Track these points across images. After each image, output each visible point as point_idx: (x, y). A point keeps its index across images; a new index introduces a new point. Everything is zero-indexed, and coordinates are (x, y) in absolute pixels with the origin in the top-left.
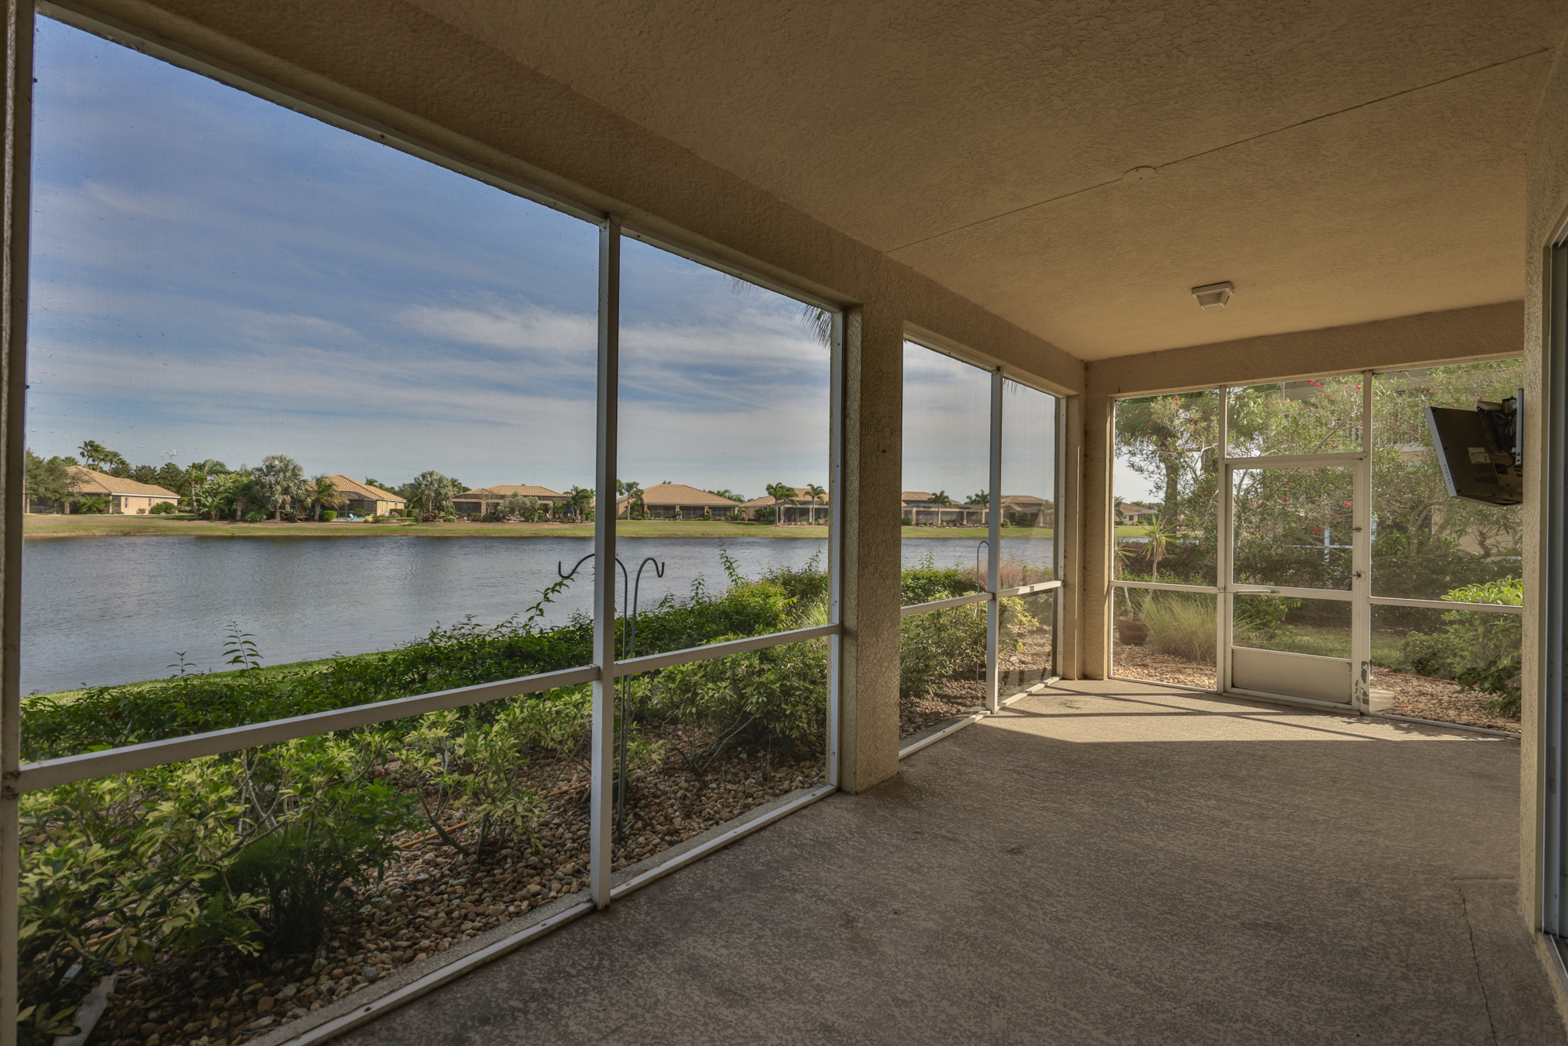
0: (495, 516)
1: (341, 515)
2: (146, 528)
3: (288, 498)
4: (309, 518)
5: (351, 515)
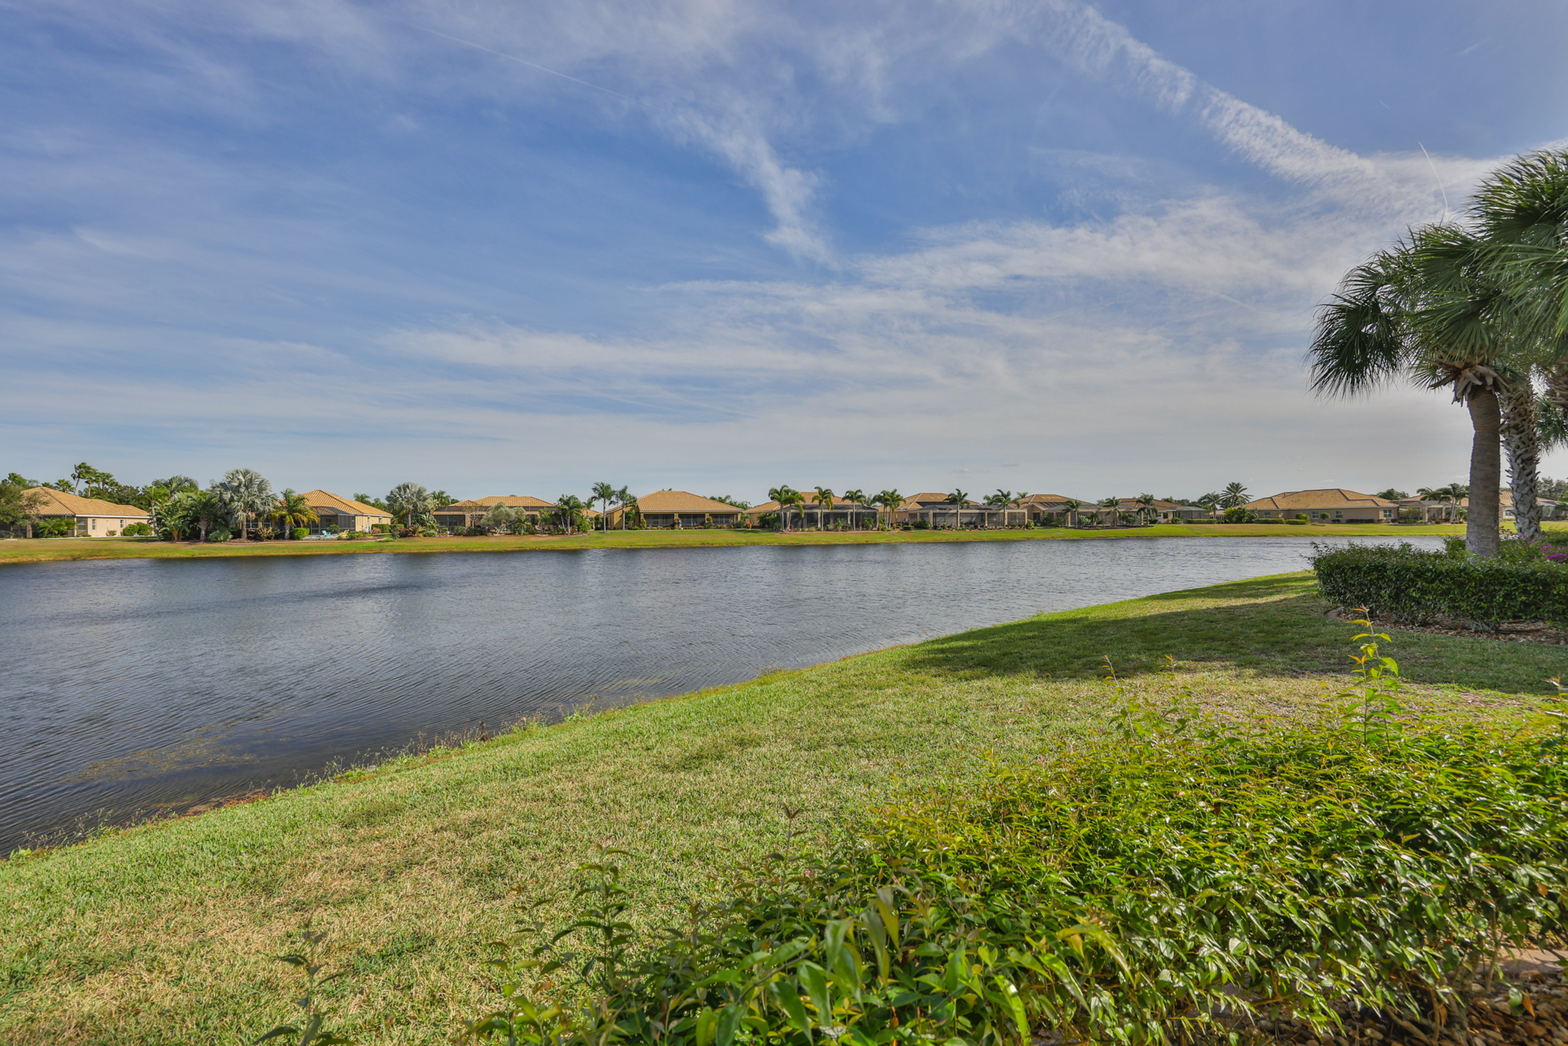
0: (479, 531)
1: (313, 532)
3: (253, 515)
4: (279, 537)
5: (324, 532)
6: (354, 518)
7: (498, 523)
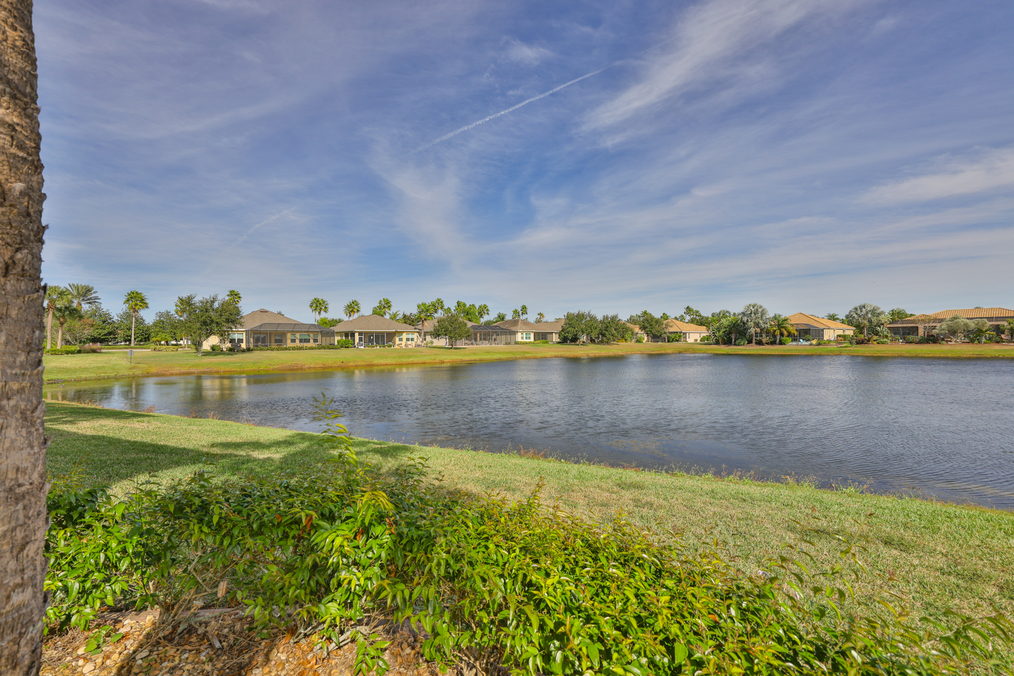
0: (932, 339)
1: (795, 340)
3: (758, 330)
4: (773, 343)
5: (801, 340)
7: (953, 333)
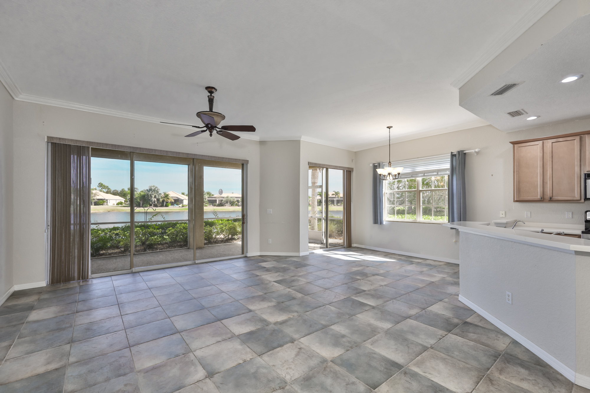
0: (221, 205)
1: (172, 205)
2: (114, 209)
3: (155, 199)
4: (162, 206)
5: (175, 205)
6: (183, 200)
7: (227, 202)
